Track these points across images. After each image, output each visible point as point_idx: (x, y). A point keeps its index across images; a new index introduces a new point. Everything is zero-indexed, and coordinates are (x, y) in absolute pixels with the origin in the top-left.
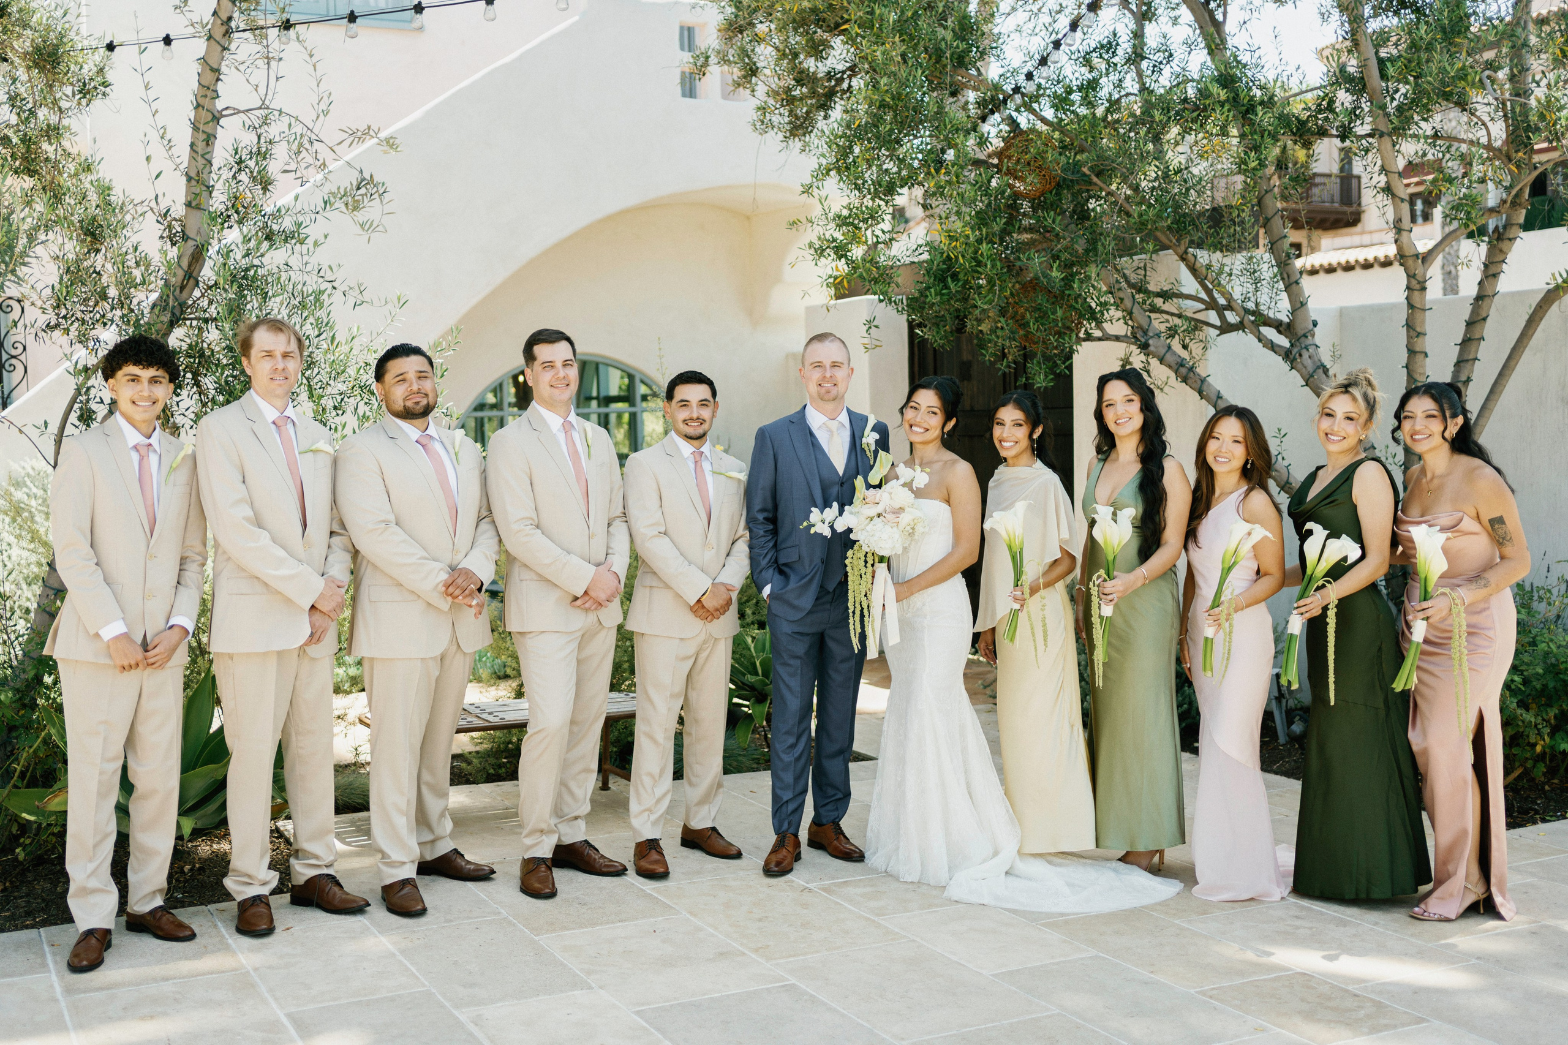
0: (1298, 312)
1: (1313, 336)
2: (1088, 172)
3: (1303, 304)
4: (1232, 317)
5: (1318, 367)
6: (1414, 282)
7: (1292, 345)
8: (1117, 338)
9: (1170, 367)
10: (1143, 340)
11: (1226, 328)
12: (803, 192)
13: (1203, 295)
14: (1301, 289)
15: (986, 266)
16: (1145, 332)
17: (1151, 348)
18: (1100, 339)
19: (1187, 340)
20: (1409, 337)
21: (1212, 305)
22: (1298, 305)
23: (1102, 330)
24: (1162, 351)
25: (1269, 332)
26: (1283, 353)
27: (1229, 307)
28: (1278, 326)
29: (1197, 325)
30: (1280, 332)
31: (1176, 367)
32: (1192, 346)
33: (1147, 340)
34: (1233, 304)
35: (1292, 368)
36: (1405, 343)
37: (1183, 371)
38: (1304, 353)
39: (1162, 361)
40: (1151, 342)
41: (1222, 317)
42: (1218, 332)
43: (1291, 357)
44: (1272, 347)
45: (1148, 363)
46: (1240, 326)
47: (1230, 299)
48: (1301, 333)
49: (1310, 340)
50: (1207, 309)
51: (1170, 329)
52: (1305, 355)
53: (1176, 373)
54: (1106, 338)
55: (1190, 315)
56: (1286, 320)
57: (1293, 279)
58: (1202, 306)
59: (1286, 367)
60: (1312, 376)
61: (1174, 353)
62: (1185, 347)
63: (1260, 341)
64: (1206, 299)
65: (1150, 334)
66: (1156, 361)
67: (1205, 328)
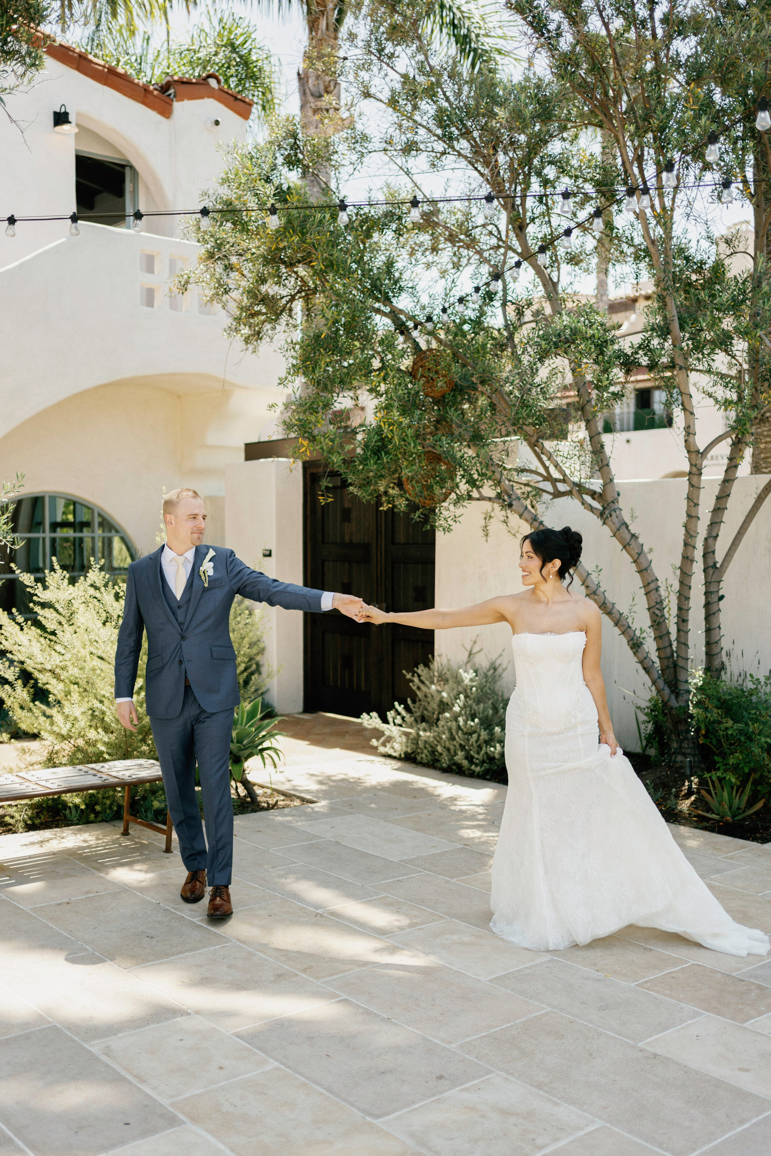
0: (608, 486)
1: (618, 502)
2: (475, 381)
3: (611, 480)
4: (562, 487)
5: (622, 524)
6: (694, 470)
7: (604, 508)
8: (490, 499)
9: (527, 520)
10: (508, 501)
11: (557, 494)
12: (280, 384)
13: (542, 470)
14: (610, 470)
15: (409, 444)
16: (510, 496)
17: (514, 507)
18: (478, 499)
19: (534, 502)
20: (689, 506)
21: (548, 478)
22: (609, 481)
23: (480, 492)
24: (521, 510)
25: (588, 498)
26: (598, 513)
27: (564, 481)
28: (593, 494)
29: (539, 492)
30: (594, 498)
31: (531, 521)
32: (538, 506)
33: (511, 501)
34: (566, 479)
35: (604, 523)
36: (685, 509)
38: (613, 513)
39: (521, 516)
40: (514, 503)
41: (555, 487)
42: (551, 497)
43: (605, 516)
44: (592, 509)
45: (507, 517)
46: (569, 493)
47: (565, 475)
48: (610, 500)
49: (615, 506)
50: (544, 480)
51: (523, 493)
52: (614, 515)
53: (531, 525)
54: (481, 498)
55: (533, 484)
56: (599, 490)
57: (605, 463)
58: (541, 479)
59: (599, 522)
60: (618, 530)
61: (530, 512)
62: (533, 507)
63: (583, 504)
64: (545, 474)
65: (513, 497)
66: (516, 516)
67: (544, 494)
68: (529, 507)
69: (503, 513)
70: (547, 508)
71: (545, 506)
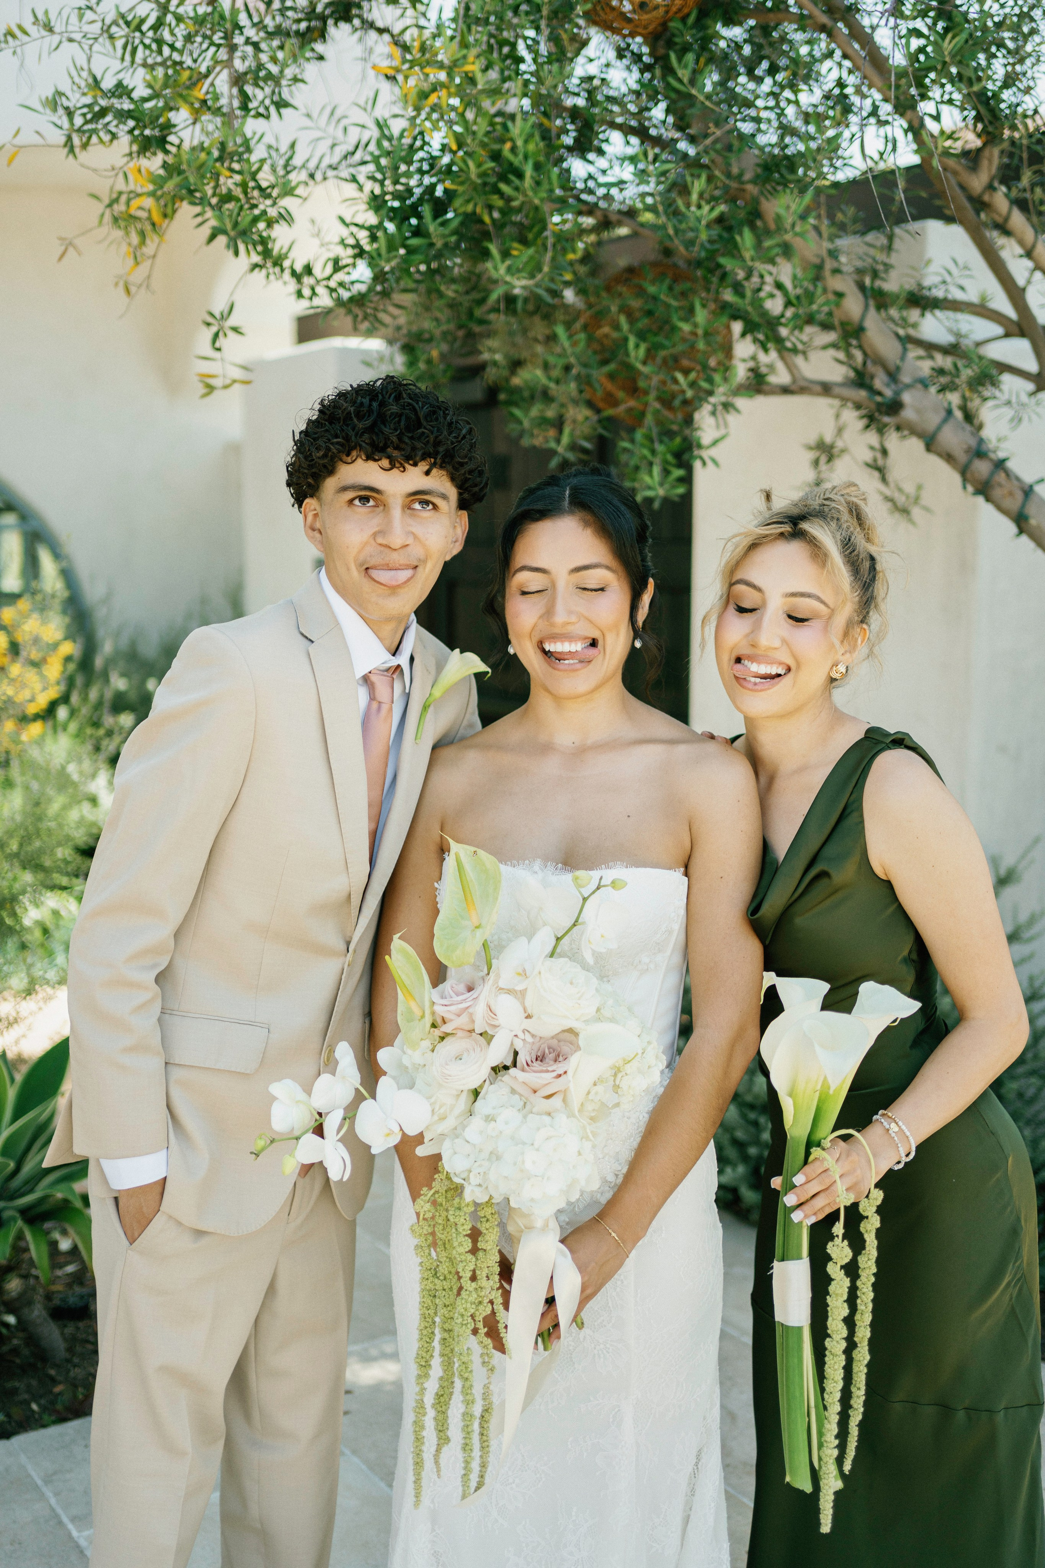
8: (826, 389)
9: (949, 458)
10: (888, 393)
13: (1002, 304)
15: (520, 175)
16: (893, 375)
17: (908, 414)
18: (786, 390)
19: (974, 400)
21: (1022, 325)
23: (792, 368)
24: (931, 425)
29: (990, 370)
31: (962, 458)
32: (985, 411)
33: (897, 393)
37: (982, 468)
39: (930, 443)
40: (907, 397)
41: (1043, 354)
42: (1030, 386)
45: (885, 452)
50: (1007, 335)
53: (964, 472)
54: (798, 387)
55: (972, 347)
58: (999, 330)
61: (960, 428)
64: (1010, 312)
65: (906, 379)
66: (916, 445)
67: (1007, 379)
68: (958, 414)
69: (872, 438)
70: (1017, 420)
71: (1008, 413)
